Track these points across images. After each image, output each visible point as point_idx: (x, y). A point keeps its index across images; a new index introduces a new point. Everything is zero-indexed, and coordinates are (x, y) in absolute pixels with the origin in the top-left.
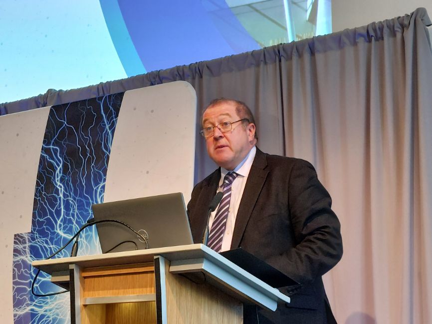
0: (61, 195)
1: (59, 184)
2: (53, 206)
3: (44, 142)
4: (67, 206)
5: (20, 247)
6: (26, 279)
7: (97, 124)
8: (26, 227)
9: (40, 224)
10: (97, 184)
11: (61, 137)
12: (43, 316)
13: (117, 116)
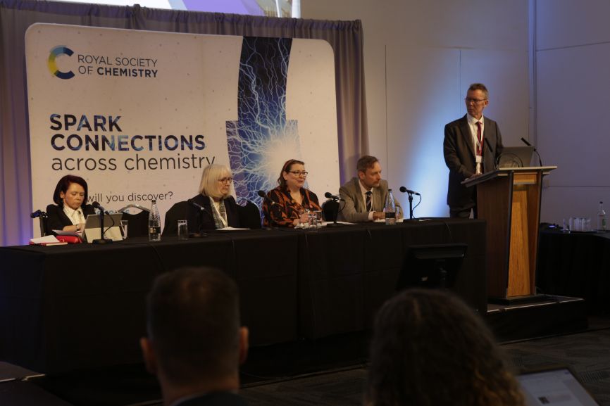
0: (257, 99)
1: (254, 91)
2: (252, 105)
3: (241, 61)
4: (262, 107)
5: (231, 130)
6: (238, 151)
7: (276, 56)
8: (234, 117)
9: (244, 116)
10: (280, 95)
11: (253, 59)
12: (253, 175)
13: (289, 53)
